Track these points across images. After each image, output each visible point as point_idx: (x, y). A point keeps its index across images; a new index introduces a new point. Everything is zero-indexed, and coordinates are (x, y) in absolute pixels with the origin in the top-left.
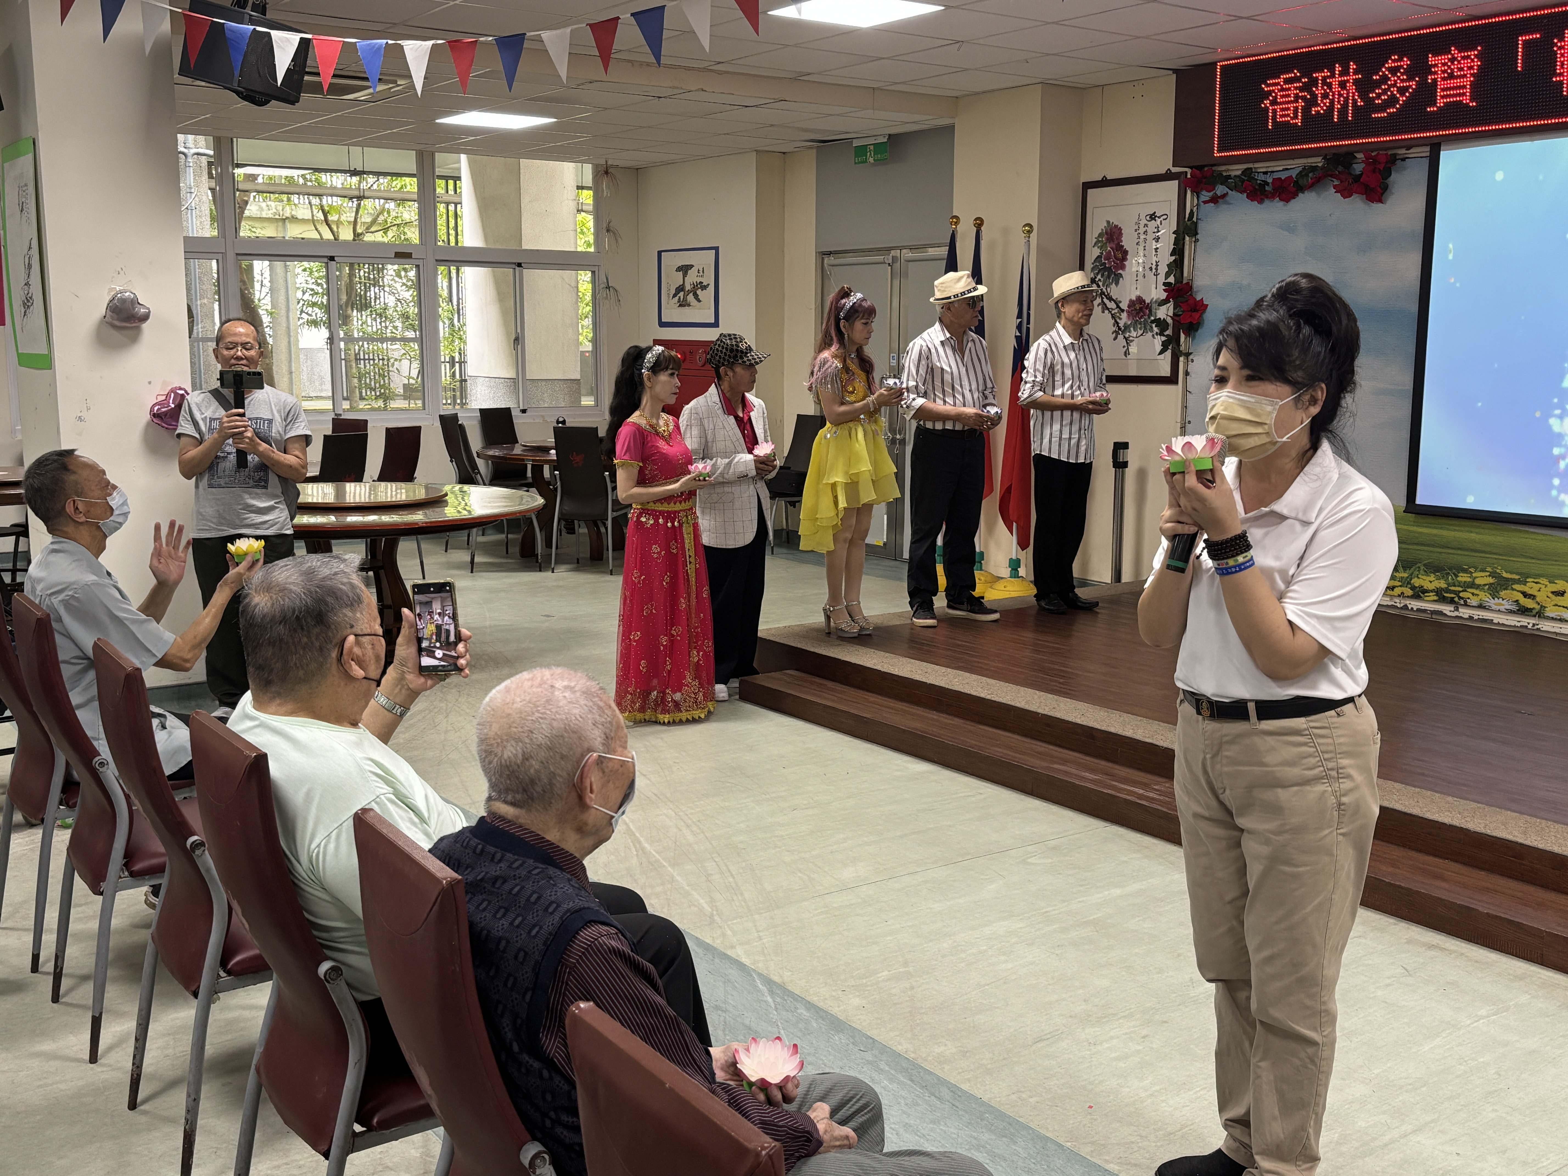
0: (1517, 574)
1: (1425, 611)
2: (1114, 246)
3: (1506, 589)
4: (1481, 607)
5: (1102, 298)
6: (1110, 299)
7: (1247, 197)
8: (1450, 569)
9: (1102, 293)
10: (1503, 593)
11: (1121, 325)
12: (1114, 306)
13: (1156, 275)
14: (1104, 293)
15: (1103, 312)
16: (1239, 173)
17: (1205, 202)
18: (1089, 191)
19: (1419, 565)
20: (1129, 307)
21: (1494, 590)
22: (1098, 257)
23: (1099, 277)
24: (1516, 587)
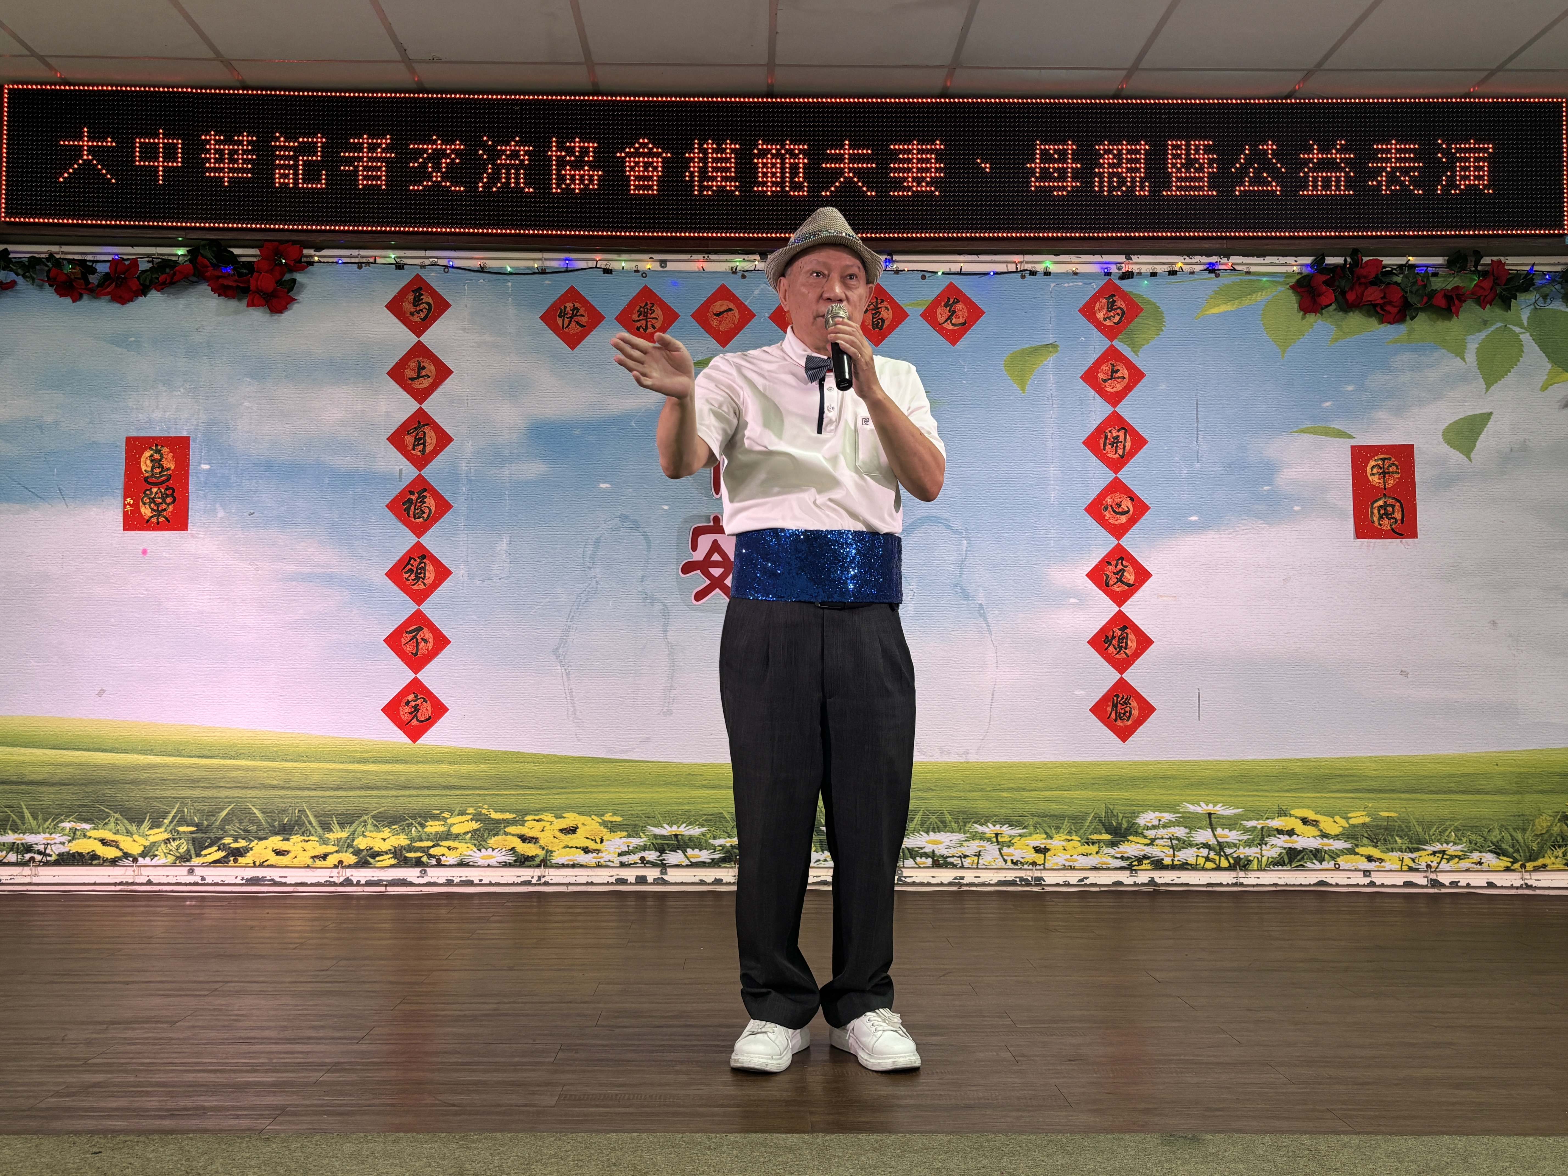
0: (510, 812)
1: (378, 883)
3: (496, 835)
4: (461, 864)
8: (414, 817)
10: (492, 841)
19: (366, 817)
21: (479, 839)
24: (511, 829)
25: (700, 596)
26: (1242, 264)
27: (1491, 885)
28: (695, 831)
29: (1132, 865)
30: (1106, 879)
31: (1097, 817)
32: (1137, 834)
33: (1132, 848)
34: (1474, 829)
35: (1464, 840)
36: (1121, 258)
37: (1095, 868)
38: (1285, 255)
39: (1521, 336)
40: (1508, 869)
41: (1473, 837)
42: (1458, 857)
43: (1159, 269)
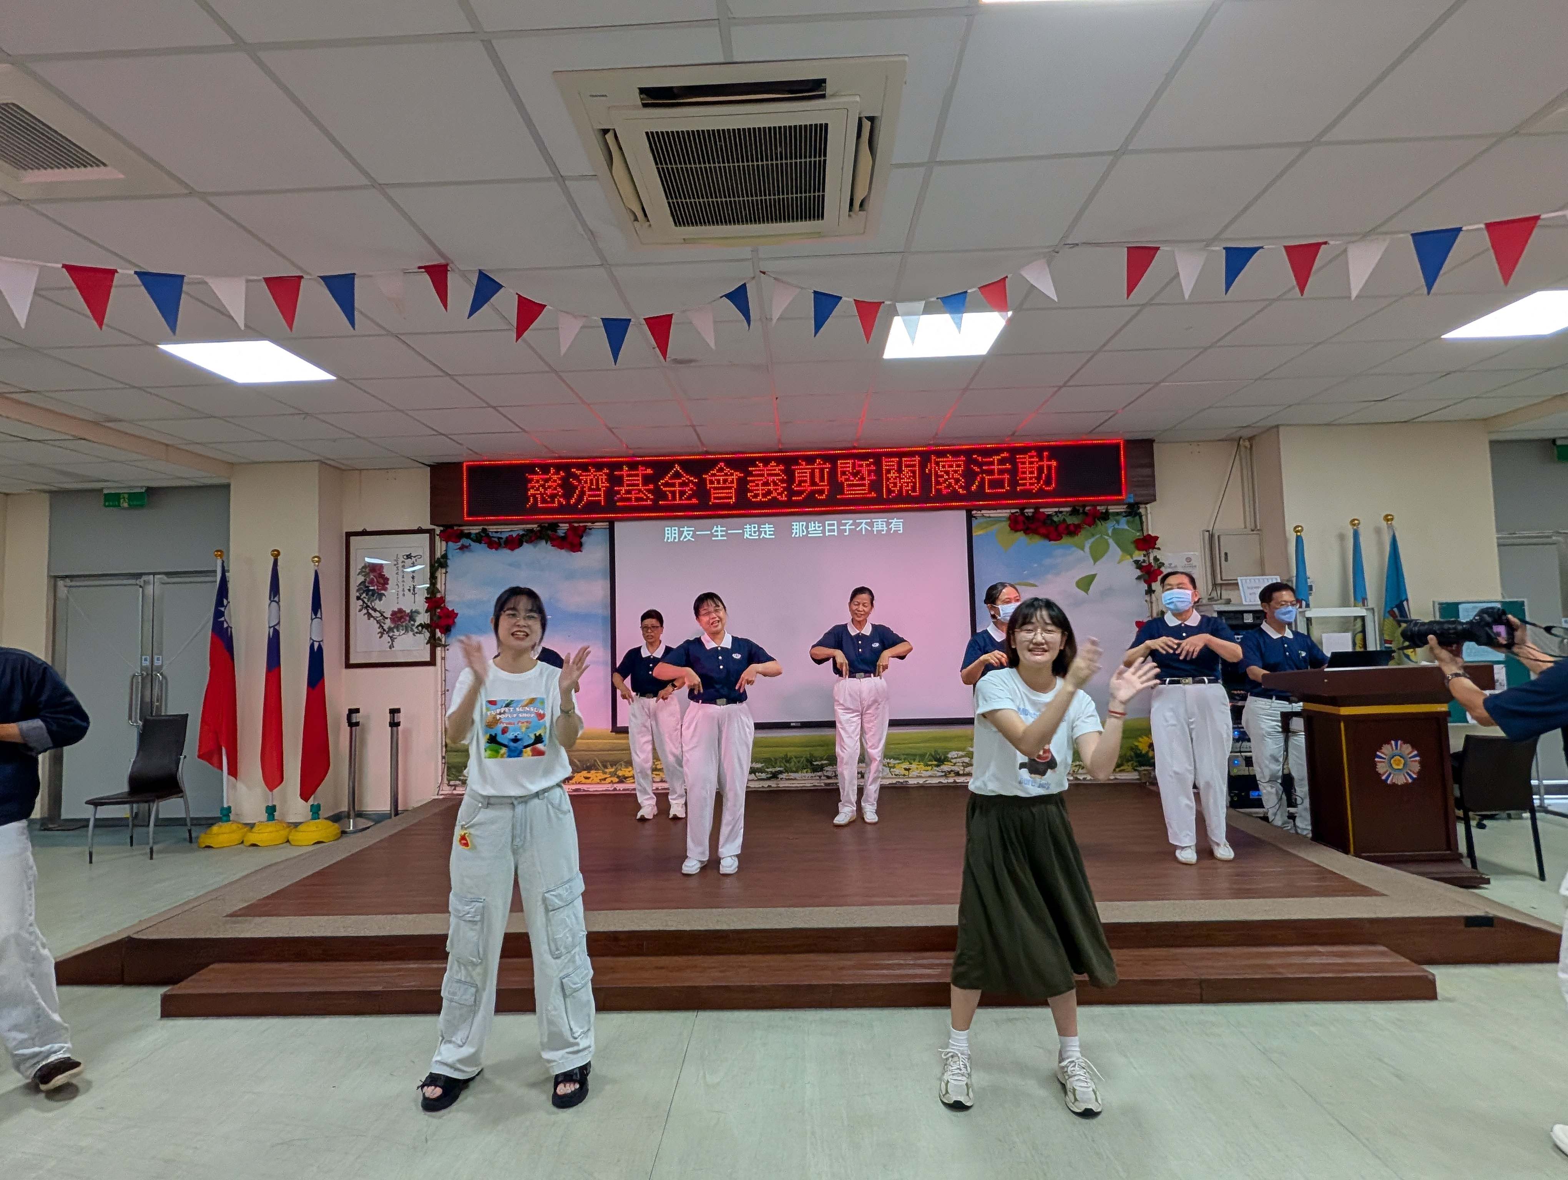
1: (628, 790)
2: (376, 576)
5: (367, 610)
6: (375, 610)
7: (486, 547)
9: (368, 606)
11: (386, 627)
12: (378, 614)
13: (414, 594)
15: (369, 618)
16: (478, 532)
17: (455, 548)
18: (352, 538)
20: (391, 615)
22: (363, 582)
23: (364, 595)
26: (987, 514)
28: (759, 765)
29: (946, 774)
31: (931, 755)
32: (948, 761)
33: (946, 767)
37: (930, 776)
38: (1005, 509)
39: (1110, 541)
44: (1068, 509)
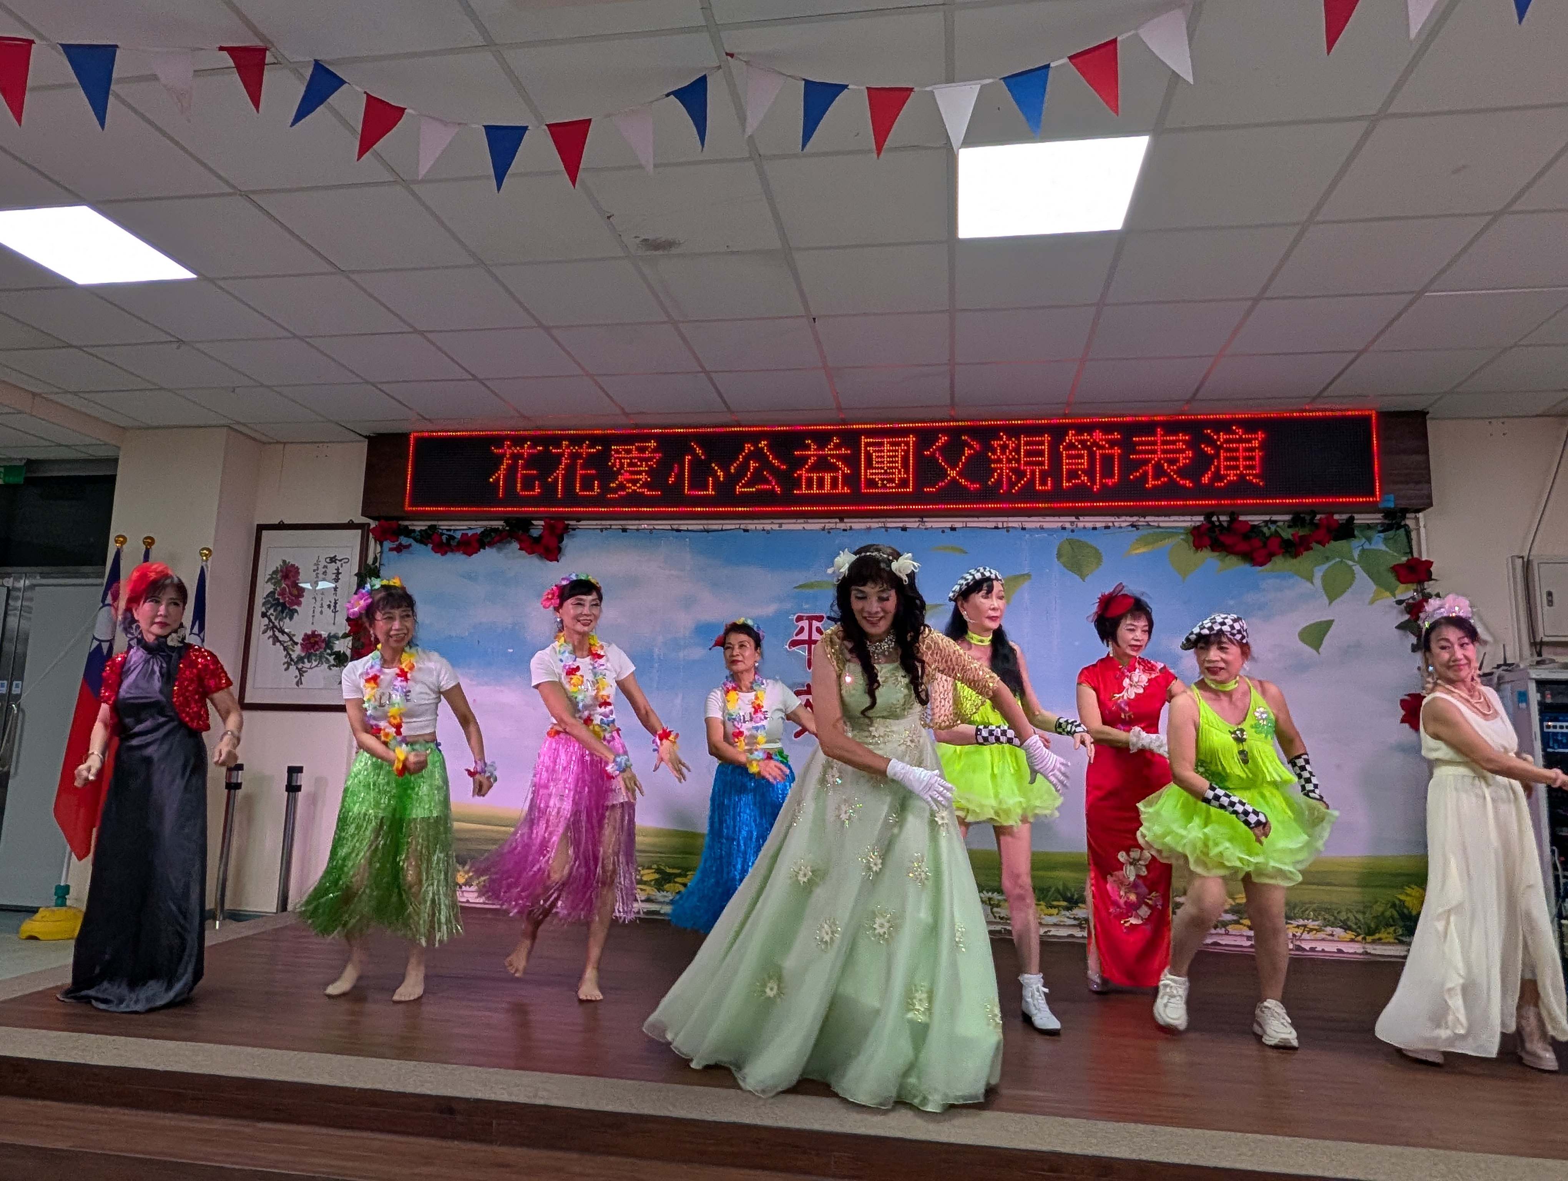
0: (678, 868)
2: (289, 583)
3: (669, 882)
4: (648, 900)
5: (274, 632)
7: (433, 549)
9: (274, 626)
10: (667, 886)
11: (294, 657)
12: (286, 638)
13: (335, 612)
14: (276, 627)
15: (274, 644)
16: (424, 528)
17: (391, 549)
18: (264, 533)
20: (303, 640)
21: (659, 885)
22: (271, 592)
23: (271, 611)
24: (679, 880)
25: (798, 735)
26: (1154, 521)
27: (1340, 951)
30: (1063, 932)
31: (1057, 890)
34: (1327, 910)
35: (1320, 918)
36: (1073, 519)
37: (1055, 925)
38: (1183, 515)
39: (1354, 568)
40: (1352, 940)
41: (1327, 916)
42: (1315, 930)
43: (1098, 525)
44: (1287, 517)
